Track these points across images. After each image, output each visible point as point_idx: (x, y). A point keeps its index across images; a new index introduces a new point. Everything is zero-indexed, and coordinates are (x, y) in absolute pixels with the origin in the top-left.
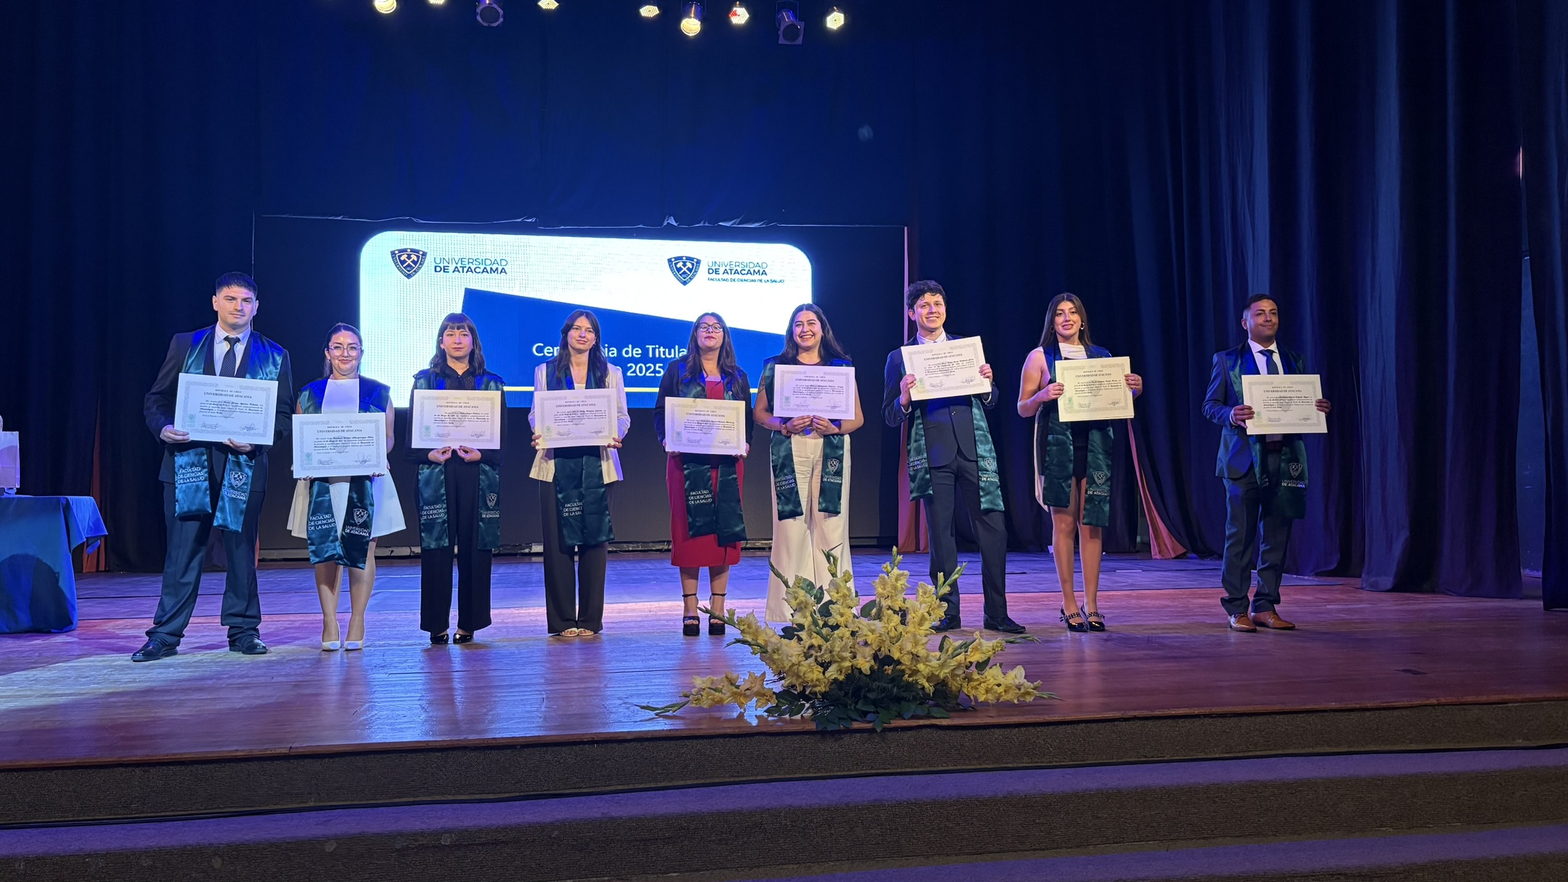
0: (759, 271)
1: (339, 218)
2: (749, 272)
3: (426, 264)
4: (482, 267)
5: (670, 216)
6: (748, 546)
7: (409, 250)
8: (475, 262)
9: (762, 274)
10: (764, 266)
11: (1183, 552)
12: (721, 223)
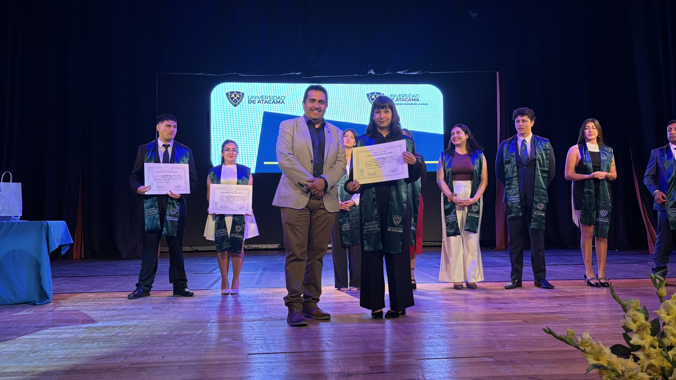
0: (415, 99)
1: (200, 74)
2: (410, 100)
3: (243, 100)
4: (272, 101)
5: (371, 69)
7: (235, 92)
8: (269, 98)
9: (417, 100)
10: (418, 96)
12: (398, 72)
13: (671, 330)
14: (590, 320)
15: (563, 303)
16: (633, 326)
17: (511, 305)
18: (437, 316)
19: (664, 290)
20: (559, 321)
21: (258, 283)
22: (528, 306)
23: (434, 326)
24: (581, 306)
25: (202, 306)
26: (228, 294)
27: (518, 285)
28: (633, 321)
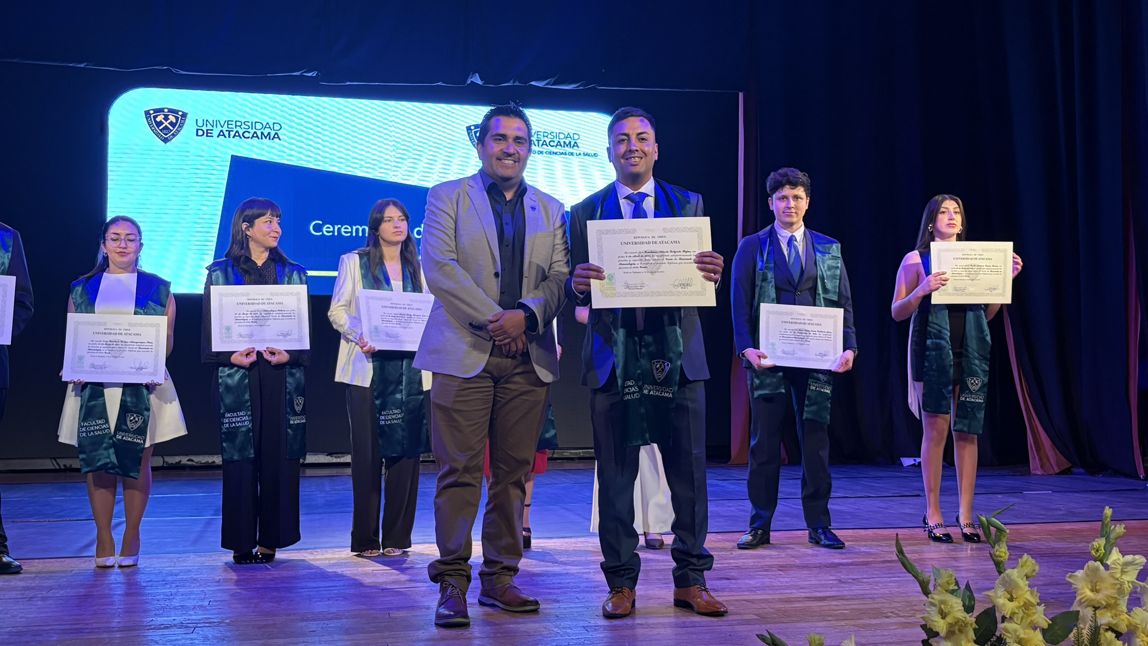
0: (570, 143)
1: (82, 66)
2: (559, 144)
3: (186, 126)
4: (252, 131)
5: (474, 72)
6: (555, 456)
7: (166, 110)
8: (243, 126)
9: (574, 146)
10: (576, 137)
11: (1068, 467)
12: (533, 83)
13: (1016, 631)
14: (891, 613)
15: (846, 577)
16: (941, 625)
17: (739, 581)
18: (580, 609)
19: (1003, 550)
20: (830, 616)
21: (196, 542)
22: (775, 584)
23: (569, 631)
24: (881, 583)
25: (51, 595)
26: (113, 566)
27: (761, 539)
28: (941, 615)
